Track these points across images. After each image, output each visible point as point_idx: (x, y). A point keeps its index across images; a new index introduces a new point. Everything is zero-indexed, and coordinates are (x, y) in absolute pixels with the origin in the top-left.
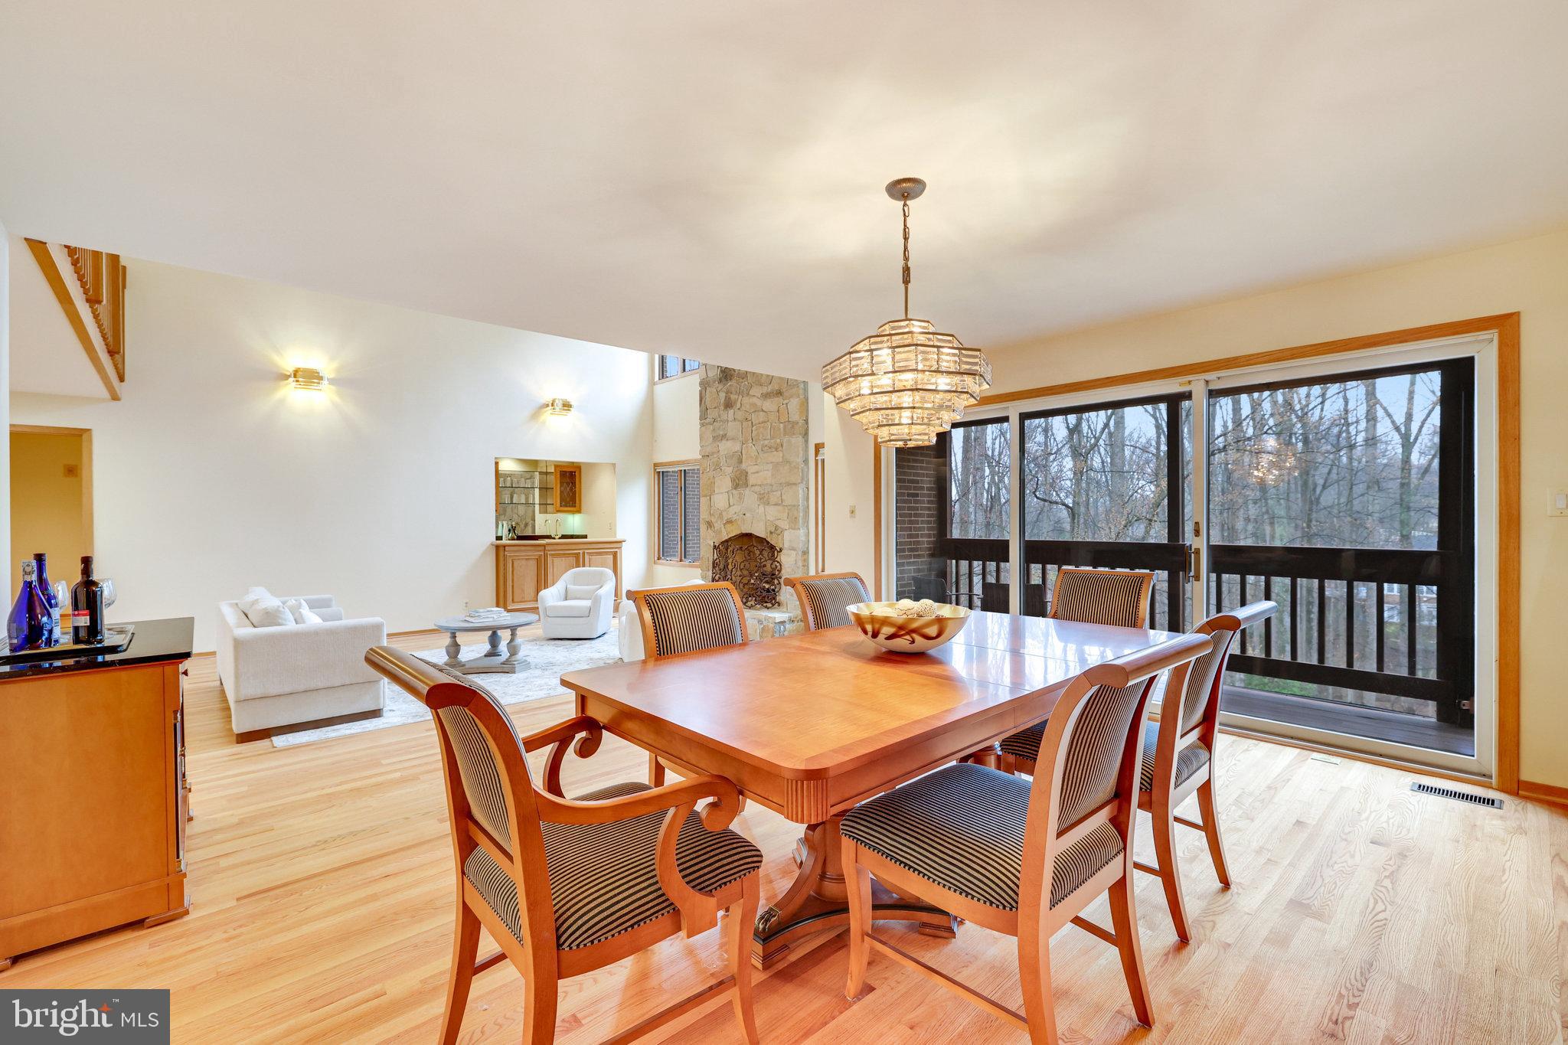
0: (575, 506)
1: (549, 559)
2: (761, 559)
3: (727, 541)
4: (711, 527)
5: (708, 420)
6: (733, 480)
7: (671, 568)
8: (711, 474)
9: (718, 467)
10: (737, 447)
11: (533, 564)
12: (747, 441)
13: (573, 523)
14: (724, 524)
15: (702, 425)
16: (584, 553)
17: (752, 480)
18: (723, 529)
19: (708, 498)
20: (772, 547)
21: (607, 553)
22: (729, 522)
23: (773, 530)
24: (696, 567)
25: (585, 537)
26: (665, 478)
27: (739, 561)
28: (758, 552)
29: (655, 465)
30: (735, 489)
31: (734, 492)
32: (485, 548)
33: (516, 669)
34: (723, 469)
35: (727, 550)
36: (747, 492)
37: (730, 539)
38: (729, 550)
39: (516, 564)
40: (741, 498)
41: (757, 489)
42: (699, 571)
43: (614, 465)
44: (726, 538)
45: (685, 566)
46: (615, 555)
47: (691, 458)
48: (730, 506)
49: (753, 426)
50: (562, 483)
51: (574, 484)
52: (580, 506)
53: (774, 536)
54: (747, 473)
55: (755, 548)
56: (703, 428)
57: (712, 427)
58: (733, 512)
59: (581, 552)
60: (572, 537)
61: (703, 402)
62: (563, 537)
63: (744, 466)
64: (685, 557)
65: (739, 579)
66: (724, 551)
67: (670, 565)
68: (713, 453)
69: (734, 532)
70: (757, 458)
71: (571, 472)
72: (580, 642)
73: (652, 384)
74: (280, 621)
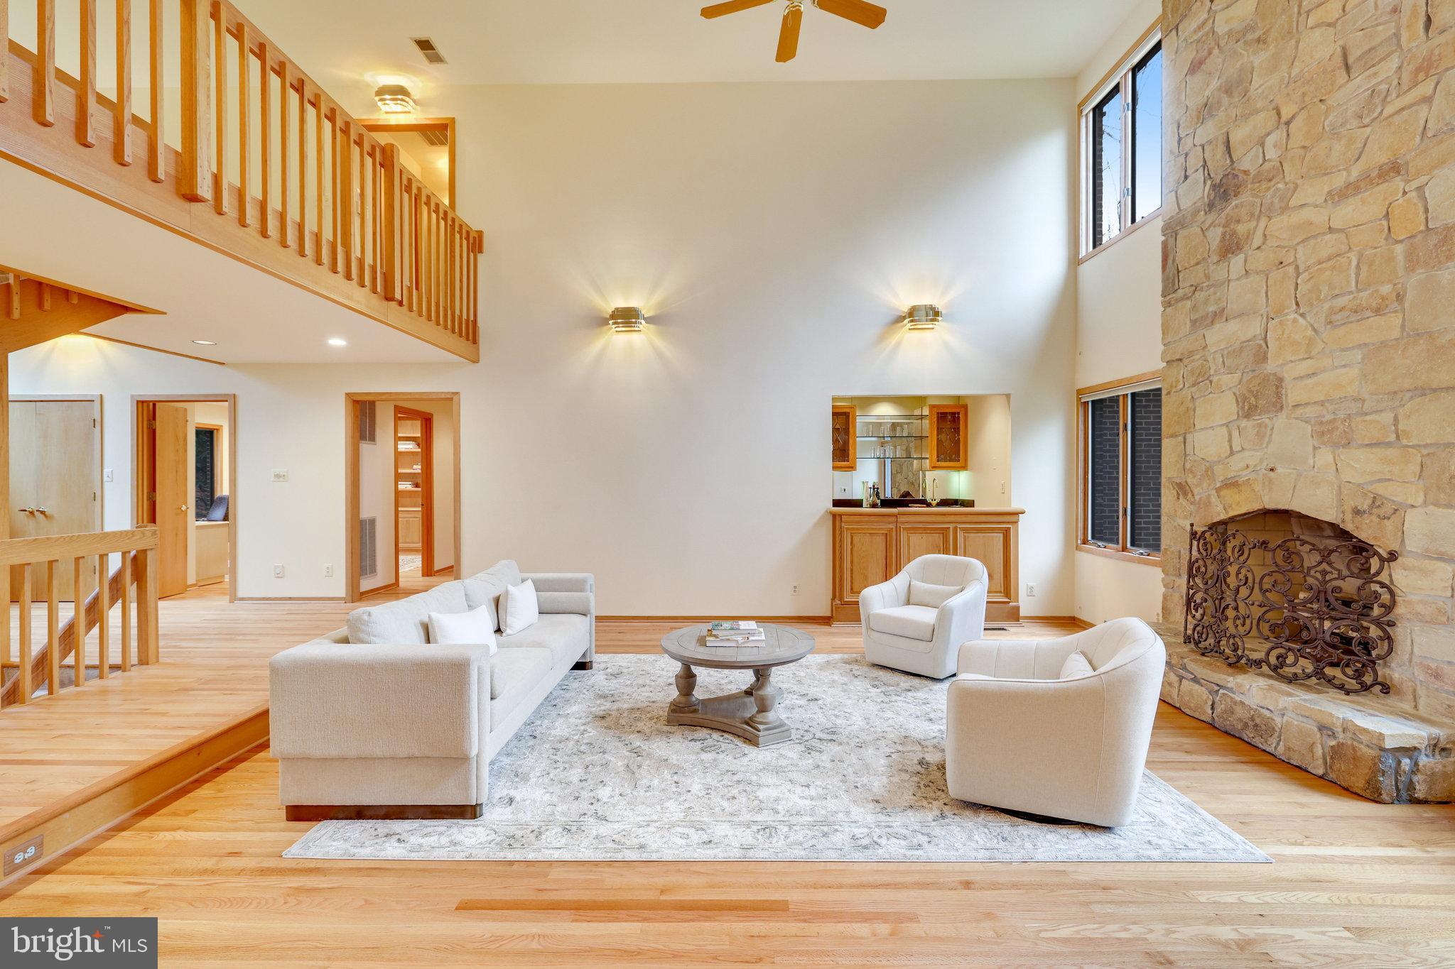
0: (959, 461)
1: (904, 535)
2: (1324, 573)
3: (1224, 523)
4: (1185, 494)
5: (1180, 293)
6: (1241, 400)
7: (1106, 561)
8: (1187, 393)
9: (1203, 378)
10: (1255, 328)
11: (880, 541)
12: (1280, 311)
13: (959, 483)
14: (1218, 490)
15: (1167, 305)
16: (955, 529)
17: (1293, 394)
18: (1214, 499)
19: (1181, 439)
20: (1361, 549)
21: (993, 530)
22: (1232, 484)
23: (1365, 504)
24: (1154, 564)
25: (970, 504)
26: (1098, 413)
27: (1259, 573)
28: (1311, 559)
29: (1080, 392)
30: (1247, 416)
31: (1244, 423)
32: (818, 517)
33: (761, 740)
34: (1215, 379)
35: (1224, 544)
36: (1281, 420)
37: (1232, 520)
38: (1229, 546)
39: (856, 539)
40: (1262, 435)
41: (1310, 412)
42: (1158, 573)
43: (1008, 396)
44: (1223, 516)
45: (1131, 560)
46: (1006, 533)
47: (1146, 371)
48: (1232, 453)
49: (1298, 275)
50: (939, 430)
51: (957, 430)
52: (966, 460)
53: (1366, 519)
54: (1281, 380)
55: (1307, 547)
56: (1169, 310)
57: (1188, 304)
58: (1242, 465)
59: (951, 526)
60: (955, 502)
61: (1170, 262)
62: (944, 503)
63: (1270, 367)
64: (1133, 544)
65: (1257, 612)
66: (1217, 546)
67: (1105, 555)
68: (1191, 354)
69: (1242, 505)
70: (1310, 343)
71: (954, 413)
72: (916, 681)
73: (1075, 262)
74: (361, 635)
